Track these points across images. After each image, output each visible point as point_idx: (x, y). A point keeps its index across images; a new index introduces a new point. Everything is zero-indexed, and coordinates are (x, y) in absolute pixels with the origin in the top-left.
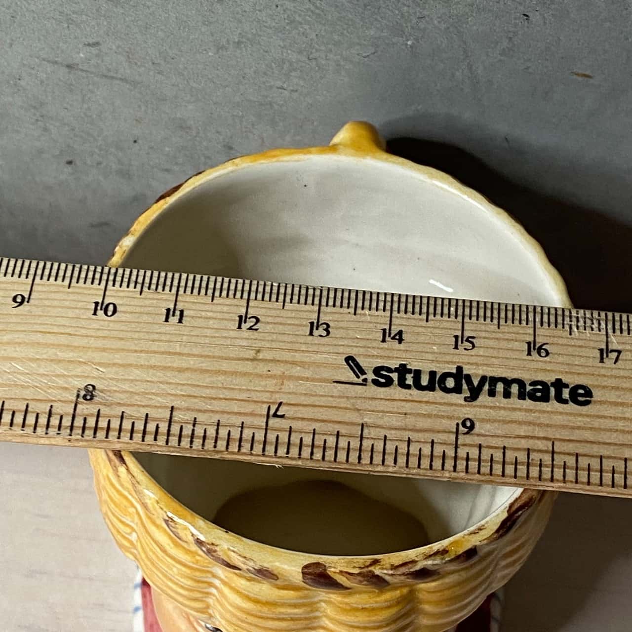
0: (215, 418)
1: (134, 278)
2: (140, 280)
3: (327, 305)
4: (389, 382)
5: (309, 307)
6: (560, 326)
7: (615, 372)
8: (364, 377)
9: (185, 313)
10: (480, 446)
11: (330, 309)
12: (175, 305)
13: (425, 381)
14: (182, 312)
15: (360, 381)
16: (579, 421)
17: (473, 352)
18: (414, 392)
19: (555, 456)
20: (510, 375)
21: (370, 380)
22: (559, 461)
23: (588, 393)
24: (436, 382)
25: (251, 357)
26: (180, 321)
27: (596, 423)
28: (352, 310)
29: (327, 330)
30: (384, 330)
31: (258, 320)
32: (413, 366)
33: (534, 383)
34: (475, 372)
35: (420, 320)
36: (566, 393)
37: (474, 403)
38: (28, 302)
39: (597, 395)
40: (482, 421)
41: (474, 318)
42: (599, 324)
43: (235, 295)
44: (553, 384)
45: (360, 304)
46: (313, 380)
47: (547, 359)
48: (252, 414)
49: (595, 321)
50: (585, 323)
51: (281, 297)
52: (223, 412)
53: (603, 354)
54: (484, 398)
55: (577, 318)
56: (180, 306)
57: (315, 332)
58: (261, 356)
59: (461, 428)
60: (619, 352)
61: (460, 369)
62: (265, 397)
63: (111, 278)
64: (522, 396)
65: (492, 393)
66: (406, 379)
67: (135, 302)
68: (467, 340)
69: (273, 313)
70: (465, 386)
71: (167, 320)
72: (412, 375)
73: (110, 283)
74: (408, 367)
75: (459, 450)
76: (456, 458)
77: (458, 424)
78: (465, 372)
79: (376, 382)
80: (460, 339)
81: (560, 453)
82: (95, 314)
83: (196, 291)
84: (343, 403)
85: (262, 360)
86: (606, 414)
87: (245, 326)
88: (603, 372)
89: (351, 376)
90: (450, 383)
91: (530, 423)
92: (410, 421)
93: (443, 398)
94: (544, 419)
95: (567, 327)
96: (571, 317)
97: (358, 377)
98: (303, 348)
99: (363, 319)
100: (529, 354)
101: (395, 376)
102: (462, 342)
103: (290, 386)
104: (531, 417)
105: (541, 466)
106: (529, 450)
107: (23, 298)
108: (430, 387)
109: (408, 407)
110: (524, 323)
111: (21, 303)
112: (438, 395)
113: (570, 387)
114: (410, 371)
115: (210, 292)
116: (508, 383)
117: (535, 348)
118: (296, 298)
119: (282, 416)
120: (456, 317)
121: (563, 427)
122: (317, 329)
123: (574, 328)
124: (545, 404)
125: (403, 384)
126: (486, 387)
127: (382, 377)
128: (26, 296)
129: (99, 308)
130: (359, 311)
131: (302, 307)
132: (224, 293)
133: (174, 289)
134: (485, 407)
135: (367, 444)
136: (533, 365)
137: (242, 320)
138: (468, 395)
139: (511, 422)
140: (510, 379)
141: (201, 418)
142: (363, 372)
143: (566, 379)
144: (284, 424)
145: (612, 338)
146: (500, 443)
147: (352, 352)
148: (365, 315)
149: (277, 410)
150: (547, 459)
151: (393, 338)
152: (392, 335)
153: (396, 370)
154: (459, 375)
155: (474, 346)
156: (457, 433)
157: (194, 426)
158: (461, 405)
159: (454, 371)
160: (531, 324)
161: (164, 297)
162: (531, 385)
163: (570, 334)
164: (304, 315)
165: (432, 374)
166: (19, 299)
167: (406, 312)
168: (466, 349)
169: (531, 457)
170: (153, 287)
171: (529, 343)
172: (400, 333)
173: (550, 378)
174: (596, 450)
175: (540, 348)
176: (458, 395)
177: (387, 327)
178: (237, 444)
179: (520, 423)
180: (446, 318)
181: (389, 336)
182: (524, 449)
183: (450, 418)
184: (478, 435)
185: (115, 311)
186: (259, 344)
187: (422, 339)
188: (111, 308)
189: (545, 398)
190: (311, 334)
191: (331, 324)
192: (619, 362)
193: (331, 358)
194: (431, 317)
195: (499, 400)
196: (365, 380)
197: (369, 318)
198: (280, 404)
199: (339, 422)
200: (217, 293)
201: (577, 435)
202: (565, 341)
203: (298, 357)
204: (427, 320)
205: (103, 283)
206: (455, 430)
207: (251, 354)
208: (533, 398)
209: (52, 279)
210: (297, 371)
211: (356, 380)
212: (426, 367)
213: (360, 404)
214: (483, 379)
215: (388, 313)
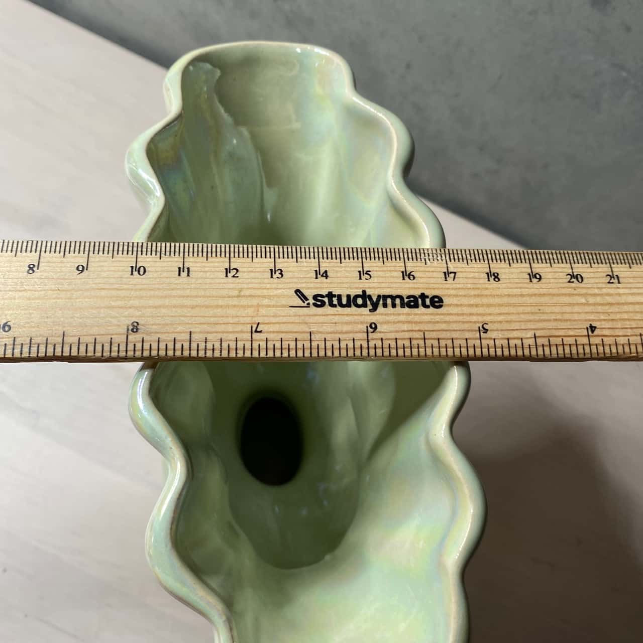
0: (219, 336)
1: (154, 248)
2: (159, 249)
3: (279, 257)
4: (323, 304)
5: (268, 259)
6: (419, 260)
7: (454, 286)
8: (308, 302)
9: (190, 270)
10: (382, 339)
11: (281, 260)
12: (184, 264)
13: (344, 301)
14: (188, 269)
15: (305, 305)
16: (437, 318)
17: (370, 281)
18: (339, 309)
19: (426, 341)
20: (394, 293)
21: (311, 304)
22: (429, 343)
23: (441, 300)
24: (351, 301)
25: (236, 295)
26: (188, 275)
27: (447, 318)
28: (295, 259)
29: (281, 274)
30: (316, 271)
31: (237, 271)
32: (336, 292)
33: (408, 297)
34: (374, 293)
35: (337, 263)
36: (428, 302)
37: (375, 313)
38: (87, 269)
39: (446, 301)
40: (382, 323)
41: (368, 259)
42: (441, 256)
43: (221, 255)
44: (420, 297)
45: (299, 255)
46: (277, 306)
47: (414, 281)
48: (242, 332)
49: (438, 255)
50: (433, 257)
51: (250, 255)
52: (223, 332)
53: (446, 274)
54: (380, 309)
55: (428, 254)
56: (186, 265)
57: (274, 276)
58: (242, 294)
59: (369, 329)
60: (455, 273)
61: (364, 292)
62: (248, 320)
63: (140, 249)
64: (402, 306)
65: (385, 305)
66: (333, 301)
67: (158, 264)
68: (366, 274)
69: (246, 265)
70: (368, 303)
71: (179, 275)
72: (336, 298)
73: (139, 253)
74: (333, 293)
75: (370, 343)
76: (368, 348)
77: (367, 327)
78: (367, 294)
79: (315, 305)
80: (362, 273)
81: (429, 339)
82: (132, 274)
83: (196, 254)
84: (297, 319)
85: (244, 296)
86: (451, 312)
87: (230, 275)
88: (447, 286)
89: (299, 302)
90: (360, 301)
91: (409, 322)
92: (339, 328)
93: (356, 311)
94: (417, 319)
95: (423, 260)
96: (424, 254)
97: (304, 302)
98: (268, 286)
99: (302, 264)
100: (404, 279)
101: (326, 300)
102: (363, 275)
103: (263, 311)
104: (410, 318)
105: (418, 348)
106: (410, 339)
107: (83, 267)
108: (348, 305)
109: (336, 319)
110: (398, 259)
111: (82, 271)
112: (353, 309)
113: (430, 297)
114: (335, 296)
115: (205, 254)
116: (393, 298)
117: (407, 275)
118: (259, 254)
119: (260, 332)
120: (358, 259)
121: (430, 322)
122: (275, 273)
123: (427, 260)
124: (416, 309)
125: (332, 305)
126: (381, 302)
127: (318, 301)
128: (85, 266)
129: (134, 270)
130: (299, 260)
131: (264, 259)
132: (214, 255)
133: (182, 254)
134: (382, 314)
135: (314, 344)
136: (407, 285)
137: (227, 271)
138: (371, 308)
139: (399, 322)
140: (394, 295)
141: (210, 337)
142: (307, 299)
143: (426, 293)
144: (262, 336)
145: (449, 265)
146: (393, 336)
147: (298, 287)
148: (303, 262)
149: (257, 328)
150: (421, 343)
151: (322, 276)
152: (321, 274)
153: (327, 296)
154: (364, 295)
155: (371, 277)
156: (367, 332)
157: (206, 343)
158: (368, 315)
159: (361, 293)
160: (402, 260)
161: (176, 259)
162: (407, 298)
163: (426, 264)
164: (266, 265)
165: (348, 296)
166: (81, 268)
167: (327, 258)
168: (366, 279)
169: (412, 343)
170: (168, 253)
171: (403, 272)
172: (326, 272)
173: (417, 293)
174: (449, 335)
175: (410, 274)
176: (365, 309)
177: (318, 269)
178: (235, 352)
179: (403, 322)
180: (351, 260)
181: (320, 274)
182: (408, 339)
183: (362, 323)
184: (380, 332)
185: (145, 272)
186: (240, 286)
187: (339, 275)
188: (142, 269)
189: (416, 306)
190: (272, 277)
191: (282, 269)
192: (456, 279)
193: (286, 292)
194: (343, 260)
195: (390, 309)
196: (308, 304)
197: (305, 264)
198: (258, 324)
199: (296, 332)
200: (209, 255)
201: (437, 327)
202: (422, 269)
203: (265, 292)
204: (341, 263)
205: (135, 253)
206: (366, 331)
207: (236, 293)
208: (410, 307)
209: (101, 253)
210: (266, 302)
211: (303, 305)
212: (344, 292)
213: (307, 319)
214: (379, 296)
215: (317, 260)
